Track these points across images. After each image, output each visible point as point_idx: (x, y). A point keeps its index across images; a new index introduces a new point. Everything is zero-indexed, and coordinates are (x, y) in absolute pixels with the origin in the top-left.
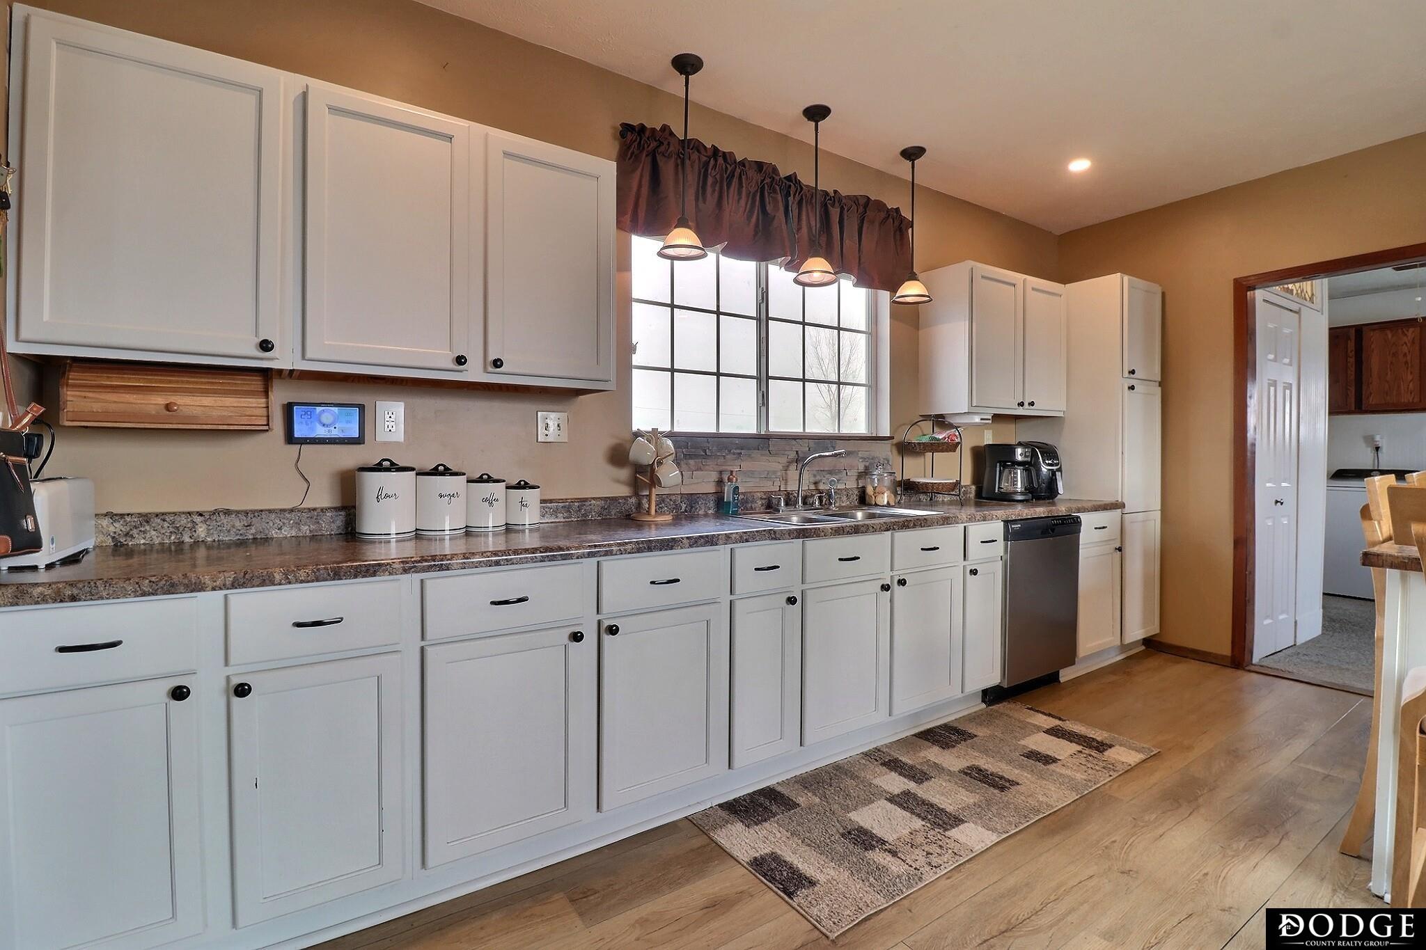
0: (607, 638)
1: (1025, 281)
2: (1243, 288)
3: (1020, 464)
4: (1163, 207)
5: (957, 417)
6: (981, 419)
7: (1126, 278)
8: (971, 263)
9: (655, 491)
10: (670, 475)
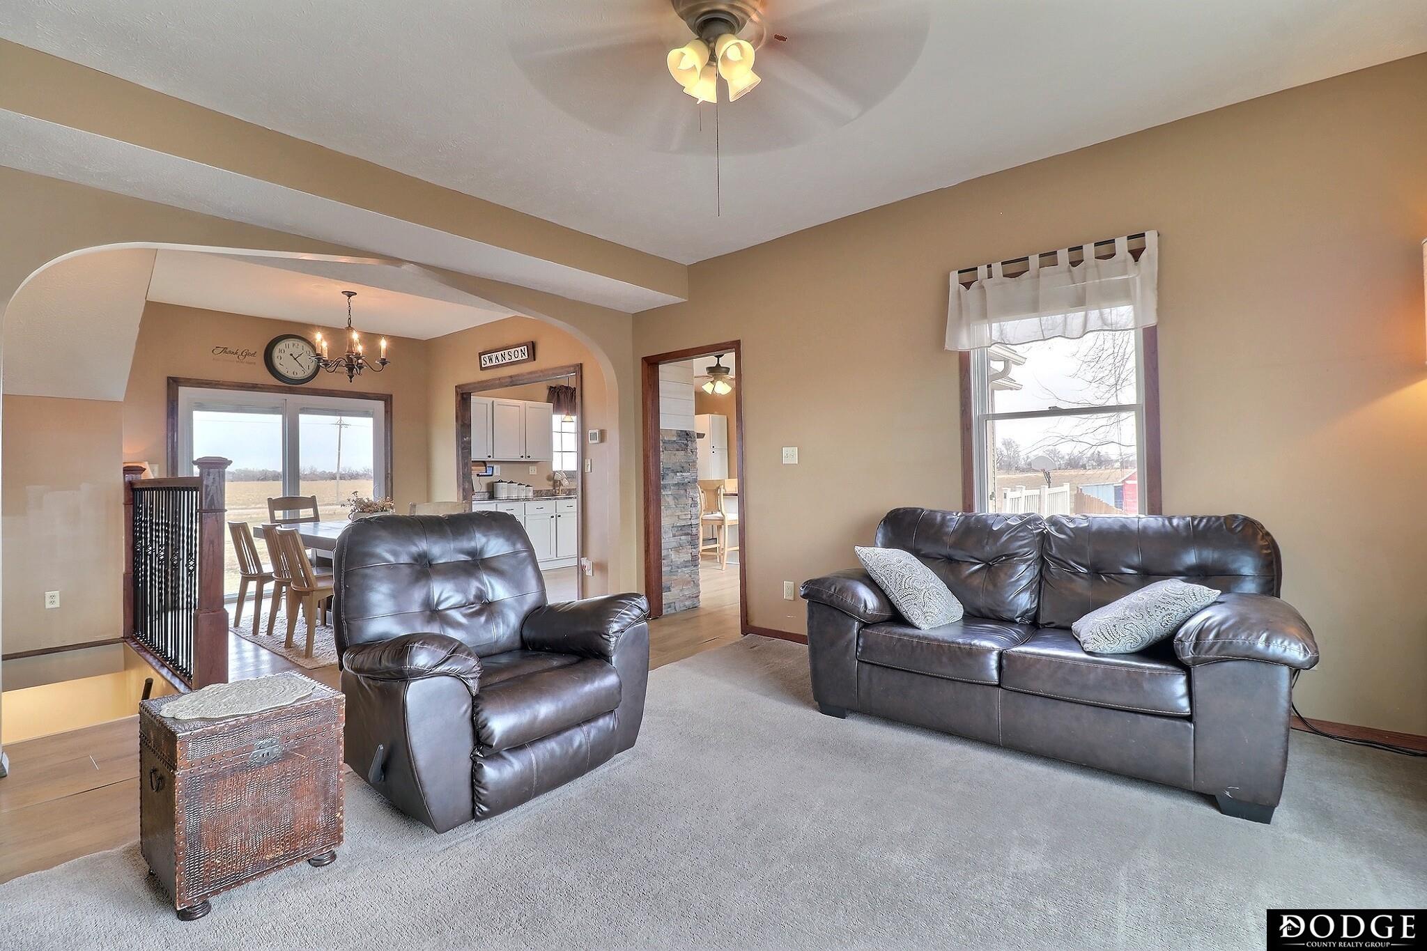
0: (558, 518)
9: (561, 488)
10: (565, 482)
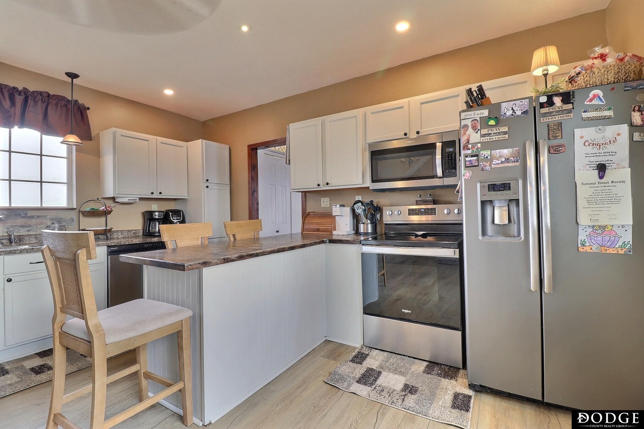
1: (156, 139)
2: (253, 150)
3: (158, 219)
4: (229, 115)
5: (119, 199)
6: (128, 200)
7: (204, 141)
8: (114, 129)
